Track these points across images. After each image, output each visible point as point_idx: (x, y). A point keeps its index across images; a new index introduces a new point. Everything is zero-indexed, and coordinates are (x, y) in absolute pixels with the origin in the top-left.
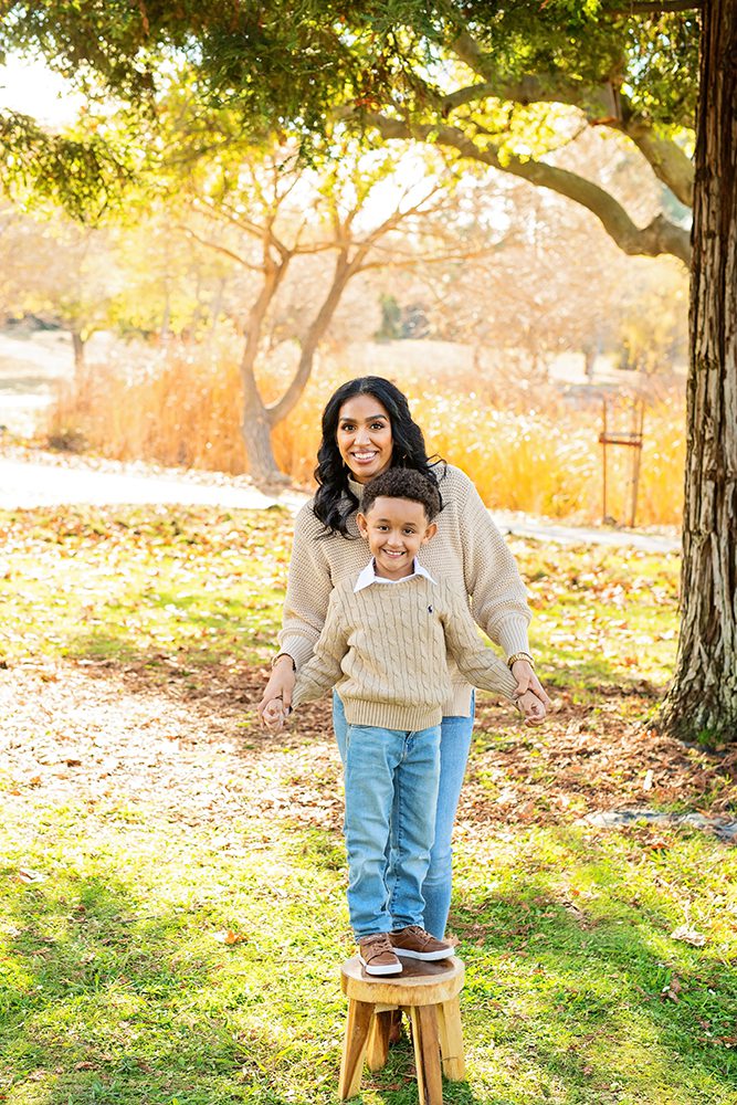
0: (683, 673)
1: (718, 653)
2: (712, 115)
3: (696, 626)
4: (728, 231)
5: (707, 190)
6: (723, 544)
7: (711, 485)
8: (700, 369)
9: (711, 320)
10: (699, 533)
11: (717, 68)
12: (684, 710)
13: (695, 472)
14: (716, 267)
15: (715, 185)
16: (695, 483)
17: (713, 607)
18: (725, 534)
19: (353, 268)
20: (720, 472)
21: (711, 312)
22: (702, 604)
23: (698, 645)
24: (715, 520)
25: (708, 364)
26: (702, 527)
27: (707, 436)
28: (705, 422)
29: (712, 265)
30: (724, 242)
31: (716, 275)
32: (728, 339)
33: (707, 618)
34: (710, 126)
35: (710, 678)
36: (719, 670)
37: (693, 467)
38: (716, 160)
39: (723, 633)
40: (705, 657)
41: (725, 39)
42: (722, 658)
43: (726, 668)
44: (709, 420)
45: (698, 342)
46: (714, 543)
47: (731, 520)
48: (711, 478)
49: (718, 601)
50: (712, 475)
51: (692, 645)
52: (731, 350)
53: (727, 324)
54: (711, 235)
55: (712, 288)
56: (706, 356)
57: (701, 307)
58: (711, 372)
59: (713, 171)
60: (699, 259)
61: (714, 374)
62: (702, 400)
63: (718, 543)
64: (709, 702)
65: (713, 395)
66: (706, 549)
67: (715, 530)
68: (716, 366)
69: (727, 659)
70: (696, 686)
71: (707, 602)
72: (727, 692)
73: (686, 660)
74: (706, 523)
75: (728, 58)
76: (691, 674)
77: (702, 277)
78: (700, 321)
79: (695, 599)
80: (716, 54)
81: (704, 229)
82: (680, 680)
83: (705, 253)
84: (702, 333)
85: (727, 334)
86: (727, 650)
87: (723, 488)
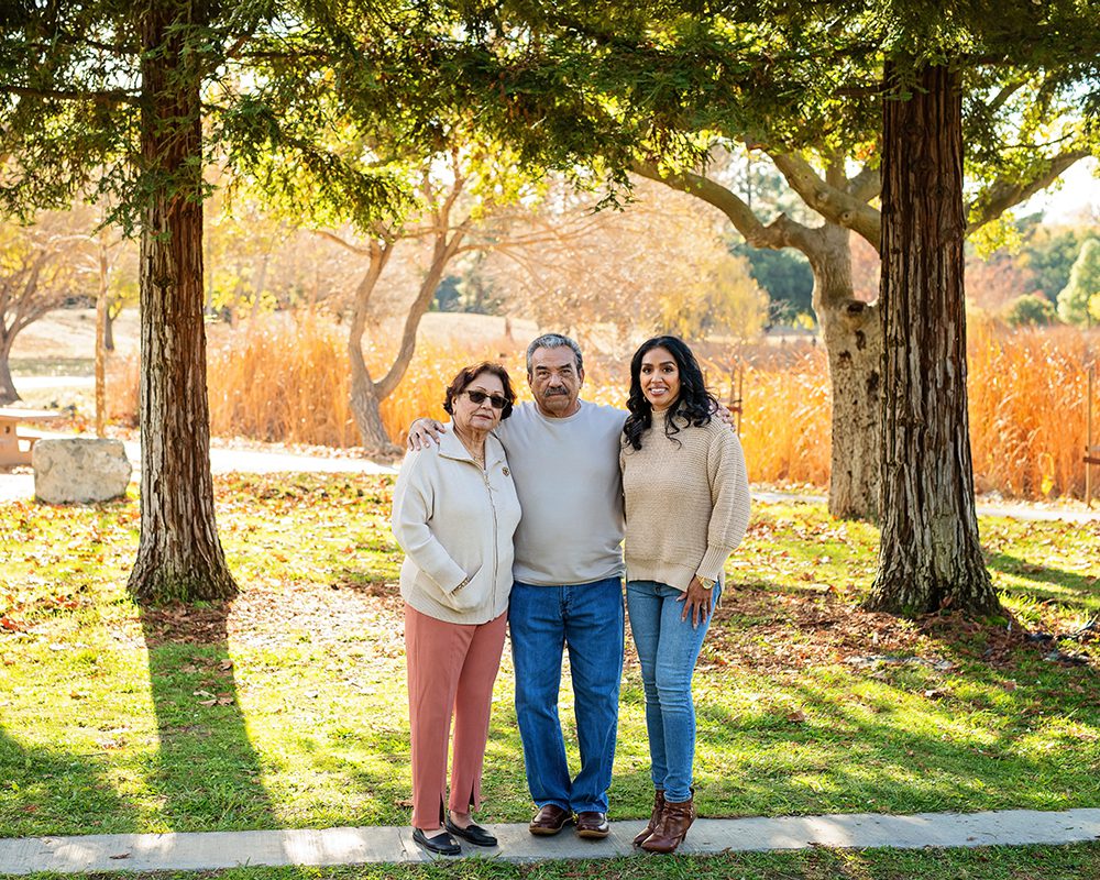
0: (887, 567)
1: (912, 550)
2: (894, 167)
3: (895, 532)
4: (909, 247)
5: (892, 220)
6: (913, 471)
7: (902, 429)
8: (891, 347)
9: (898, 311)
10: (894, 464)
11: (897, 136)
12: (890, 592)
13: (890, 420)
14: (901, 274)
15: (898, 217)
16: (890, 428)
17: (907, 517)
18: (914, 464)
19: (451, 250)
20: (909, 420)
21: (898, 306)
22: (899, 516)
23: (897, 545)
24: (906, 454)
25: (897, 343)
26: (897, 460)
27: (899, 394)
28: (896, 384)
29: (898, 273)
30: (906, 257)
31: (901, 280)
32: (912, 325)
33: (903, 526)
34: (893, 175)
35: (908, 568)
36: (914, 563)
37: (888, 417)
38: (898, 199)
39: (916, 536)
40: (903, 554)
41: (902, 116)
42: (916, 553)
43: (919, 560)
44: (899, 383)
45: (889, 327)
46: (906, 471)
47: (918, 454)
48: (902, 425)
49: (911, 513)
50: (903, 422)
51: (892, 546)
52: (914, 333)
53: (911, 315)
54: (896, 251)
55: (898, 289)
56: (896, 337)
57: (890, 303)
58: (899, 349)
59: (897, 207)
60: (888, 268)
61: (902, 350)
62: (893, 369)
63: (909, 470)
64: (908, 585)
65: (901, 365)
66: (901, 476)
67: (906, 461)
68: (903, 344)
69: (919, 554)
70: (898, 575)
71: (903, 514)
72: (921, 578)
73: (888, 557)
74: (899, 457)
75: (905, 129)
76: (893, 566)
77: (890, 281)
78: (890, 313)
79: (893, 512)
80: (895, 126)
81: (891, 247)
82: (885, 571)
83: (892, 264)
84: (892, 321)
85: (910, 321)
86: (919, 548)
87: (911, 432)
